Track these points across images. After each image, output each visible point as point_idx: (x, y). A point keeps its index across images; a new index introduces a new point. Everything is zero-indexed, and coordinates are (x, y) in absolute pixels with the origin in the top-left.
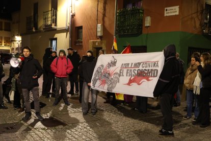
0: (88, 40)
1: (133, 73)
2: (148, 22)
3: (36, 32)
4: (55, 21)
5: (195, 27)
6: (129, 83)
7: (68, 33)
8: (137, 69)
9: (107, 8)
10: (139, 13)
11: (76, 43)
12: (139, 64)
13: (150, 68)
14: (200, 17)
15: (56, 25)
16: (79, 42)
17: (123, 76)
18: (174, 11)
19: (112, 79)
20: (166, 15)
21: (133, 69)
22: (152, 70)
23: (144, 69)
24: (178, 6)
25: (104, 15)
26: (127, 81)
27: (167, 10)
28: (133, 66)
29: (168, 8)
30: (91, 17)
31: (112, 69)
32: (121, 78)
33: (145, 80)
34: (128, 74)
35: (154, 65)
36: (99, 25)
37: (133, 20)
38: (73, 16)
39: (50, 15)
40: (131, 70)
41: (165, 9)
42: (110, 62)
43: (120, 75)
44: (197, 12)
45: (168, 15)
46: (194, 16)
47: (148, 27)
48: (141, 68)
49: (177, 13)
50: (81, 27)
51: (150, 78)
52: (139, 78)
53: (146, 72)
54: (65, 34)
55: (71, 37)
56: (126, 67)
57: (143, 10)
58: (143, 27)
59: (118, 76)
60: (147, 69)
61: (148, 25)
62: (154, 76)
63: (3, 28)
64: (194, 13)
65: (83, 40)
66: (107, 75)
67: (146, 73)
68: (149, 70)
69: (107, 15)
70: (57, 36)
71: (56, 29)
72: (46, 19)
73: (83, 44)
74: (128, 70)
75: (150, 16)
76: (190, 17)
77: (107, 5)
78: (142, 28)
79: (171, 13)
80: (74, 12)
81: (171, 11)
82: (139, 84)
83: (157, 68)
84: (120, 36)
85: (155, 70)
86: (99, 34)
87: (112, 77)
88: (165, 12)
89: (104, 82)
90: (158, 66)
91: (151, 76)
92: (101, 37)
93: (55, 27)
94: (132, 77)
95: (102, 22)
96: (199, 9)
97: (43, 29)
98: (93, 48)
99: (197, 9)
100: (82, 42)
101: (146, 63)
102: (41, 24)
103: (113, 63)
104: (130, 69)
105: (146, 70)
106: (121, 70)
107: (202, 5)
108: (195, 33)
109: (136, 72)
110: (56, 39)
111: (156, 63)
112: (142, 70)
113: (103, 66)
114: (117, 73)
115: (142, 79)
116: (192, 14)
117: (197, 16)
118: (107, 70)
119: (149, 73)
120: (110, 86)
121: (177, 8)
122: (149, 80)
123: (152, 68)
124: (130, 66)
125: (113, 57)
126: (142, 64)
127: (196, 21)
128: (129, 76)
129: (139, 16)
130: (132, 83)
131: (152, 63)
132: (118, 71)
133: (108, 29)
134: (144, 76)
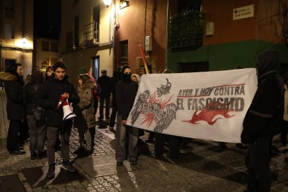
0: (135, 57)
1: (199, 105)
2: (210, 29)
3: (77, 50)
4: (97, 36)
5: (276, 34)
6: (195, 119)
7: (112, 49)
8: (205, 98)
9: (157, 15)
10: (198, 18)
11: (120, 60)
12: (210, 90)
13: (230, 97)
14: (282, 20)
15: (98, 41)
16: (124, 60)
17: (183, 108)
18: (247, 12)
19: (165, 113)
20: (235, 18)
21: (198, 98)
22: (232, 99)
23: (217, 97)
24: (253, 5)
25: (154, 25)
26: (190, 118)
27: (236, 12)
28: (199, 93)
29: (238, 9)
30: (137, 28)
31: (164, 98)
32: (179, 113)
33: (222, 117)
34: (191, 106)
35: (237, 91)
36: (147, 37)
37: (190, 28)
38: (117, 28)
39: (92, 29)
40: (196, 100)
41: (235, 10)
42: (160, 87)
43: (177, 108)
44: (279, 14)
45: (238, 18)
46: (275, 18)
47: (211, 35)
48: (212, 96)
49: (252, 15)
50: (126, 42)
51: (230, 113)
52: (211, 113)
53: (223, 102)
54: (108, 50)
55: (115, 54)
56: (186, 96)
57: (204, 15)
58: (203, 37)
59: (174, 109)
60: (223, 97)
61: (210, 33)
62: (237, 110)
63: (50, 48)
64: (275, 15)
65: (128, 58)
66: (156, 107)
67: (222, 105)
68: (227, 99)
69: (157, 24)
70: (100, 53)
71: (98, 46)
72: (87, 33)
73: (129, 62)
74: (189, 100)
75: (213, 21)
76: (270, 19)
77: (156, 12)
79: (243, 15)
80: (118, 24)
81: (244, 12)
82: (211, 123)
83: (241, 96)
84: (174, 50)
85: (240, 98)
86: (147, 49)
87: (165, 110)
88: (234, 14)
89: (150, 118)
90: (243, 92)
91: (232, 110)
92: (150, 53)
93: (97, 43)
94: (197, 110)
95: (151, 33)
96: (282, 10)
97: (85, 46)
98: (141, 66)
99: (279, 11)
100: (127, 60)
101: (222, 87)
102: (82, 40)
103: (165, 89)
104: (194, 98)
105: (222, 100)
109: (204, 103)
110: (98, 57)
111: (241, 87)
112: (215, 99)
113: (149, 93)
114: (172, 105)
115: (215, 115)
116: (272, 16)
117: (279, 19)
118: (157, 98)
119: (228, 105)
120: (161, 124)
121: (251, 8)
122: (227, 116)
123: (234, 96)
124: (194, 93)
125: (167, 80)
126: (215, 89)
127: (278, 26)
128: (193, 109)
129: (198, 22)
130: (197, 120)
131: (232, 88)
132: (174, 101)
133: (158, 42)
134: (218, 109)
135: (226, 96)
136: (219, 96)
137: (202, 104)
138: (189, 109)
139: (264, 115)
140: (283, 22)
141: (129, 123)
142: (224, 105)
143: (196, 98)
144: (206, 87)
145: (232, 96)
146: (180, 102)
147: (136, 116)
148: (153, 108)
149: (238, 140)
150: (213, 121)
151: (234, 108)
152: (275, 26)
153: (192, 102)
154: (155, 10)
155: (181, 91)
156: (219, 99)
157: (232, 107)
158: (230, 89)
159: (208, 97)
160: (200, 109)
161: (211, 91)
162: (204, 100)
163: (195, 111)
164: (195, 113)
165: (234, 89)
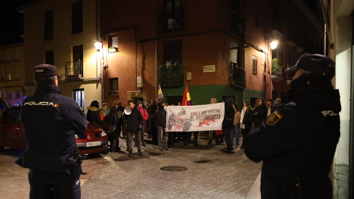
0: (126, 91)
1: (201, 118)
2: (189, 76)
5: (226, 80)
6: (200, 124)
7: (99, 84)
8: (204, 115)
9: (146, 62)
10: (181, 69)
11: (110, 93)
13: (214, 114)
14: (228, 72)
15: (82, 76)
16: (115, 93)
17: (193, 120)
18: (211, 68)
19: (185, 123)
20: (204, 71)
22: (216, 115)
23: (209, 114)
24: (215, 66)
25: (143, 69)
26: (198, 124)
27: (205, 68)
28: (201, 113)
29: (206, 66)
30: (127, 69)
31: (183, 117)
32: (192, 122)
33: (212, 122)
35: (217, 111)
36: (139, 78)
37: (175, 75)
38: (105, 68)
39: (72, 66)
41: (204, 67)
42: (180, 112)
43: (191, 120)
44: (226, 69)
45: (206, 72)
46: (225, 72)
47: (190, 80)
48: (207, 114)
49: (214, 71)
50: (116, 79)
51: (215, 120)
52: (207, 121)
53: (212, 116)
54: (95, 85)
56: (195, 115)
57: (183, 67)
58: (185, 81)
59: (189, 121)
60: (212, 114)
61: (190, 79)
62: (218, 119)
64: (225, 70)
65: (119, 91)
66: (180, 121)
67: (211, 117)
68: (213, 115)
69: (146, 68)
70: (84, 86)
73: (120, 94)
74: (197, 117)
75: (191, 72)
76: (222, 73)
77: (146, 60)
78: (183, 82)
80: (106, 64)
81: (209, 69)
82: (208, 125)
85: (218, 114)
86: (139, 86)
88: (204, 69)
89: (179, 127)
90: (219, 112)
91: (216, 119)
92: (141, 89)
93: (82, 78)
94: (201, 121)
95: (141, 74)
96: (227, 67)
97: (66, 80)
98: (132, 98)
99: (226, 67)
100: (118, 93)
101: (211, 110)
103: (183, 113)
104: (199, 115)
105: (211, 115)
106: (191, 117)
107: (229, 63)
108: (226, 85)
109: (204, 117)
111: (218, 110)
112: (208, 115)
113: (174, 115)
114: (188, 119)
115: (209, 121)
116: (223, 71)
117: (227, 72)
118: (179, 117)
119: (214, 117)
120: (185, 128)
121: (214, 67)
122: (215, 121)
123: (216, 113)
124: (198, 113)
125: (182, 108)
126: (208, 111)
127: (226, 76)
128: (199, 120)
129: (181, 71)
130: (202, 124)
131: (215, 110)
132: (189, 117)
133: (148, 81)
134: (210, 119)
135: (213, 114)
136: (210, 114)
137: (203, 118)
138: (197, 120)
139: (230, 120)
140: (228, 74)
141: (167, 130)
142: (213, 117)
143: (200, 115)
144: (204, 111)
145: (216, 114)
146: (192, 118)
147: (170, 127)
148: (178, 122)
149: (221, 129)
150: (208, 124)
151: (217, 118)
152: (225, 76)
153: (198, 117)
154: (144, 58)
155: (191, 113)
156: (210, 115)
157: (216, 118)
158: (214, 111)
159: (205, 115)
160: (202, 120)
161: (206, 112)
162: (203, 116)
163: (200, 121)
164: (200, 122)
165: (216, 111)
